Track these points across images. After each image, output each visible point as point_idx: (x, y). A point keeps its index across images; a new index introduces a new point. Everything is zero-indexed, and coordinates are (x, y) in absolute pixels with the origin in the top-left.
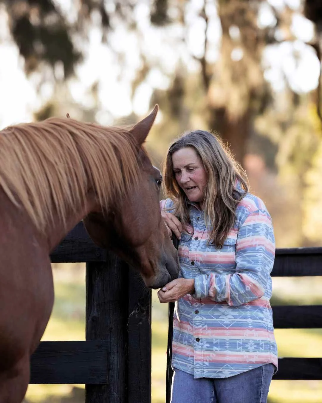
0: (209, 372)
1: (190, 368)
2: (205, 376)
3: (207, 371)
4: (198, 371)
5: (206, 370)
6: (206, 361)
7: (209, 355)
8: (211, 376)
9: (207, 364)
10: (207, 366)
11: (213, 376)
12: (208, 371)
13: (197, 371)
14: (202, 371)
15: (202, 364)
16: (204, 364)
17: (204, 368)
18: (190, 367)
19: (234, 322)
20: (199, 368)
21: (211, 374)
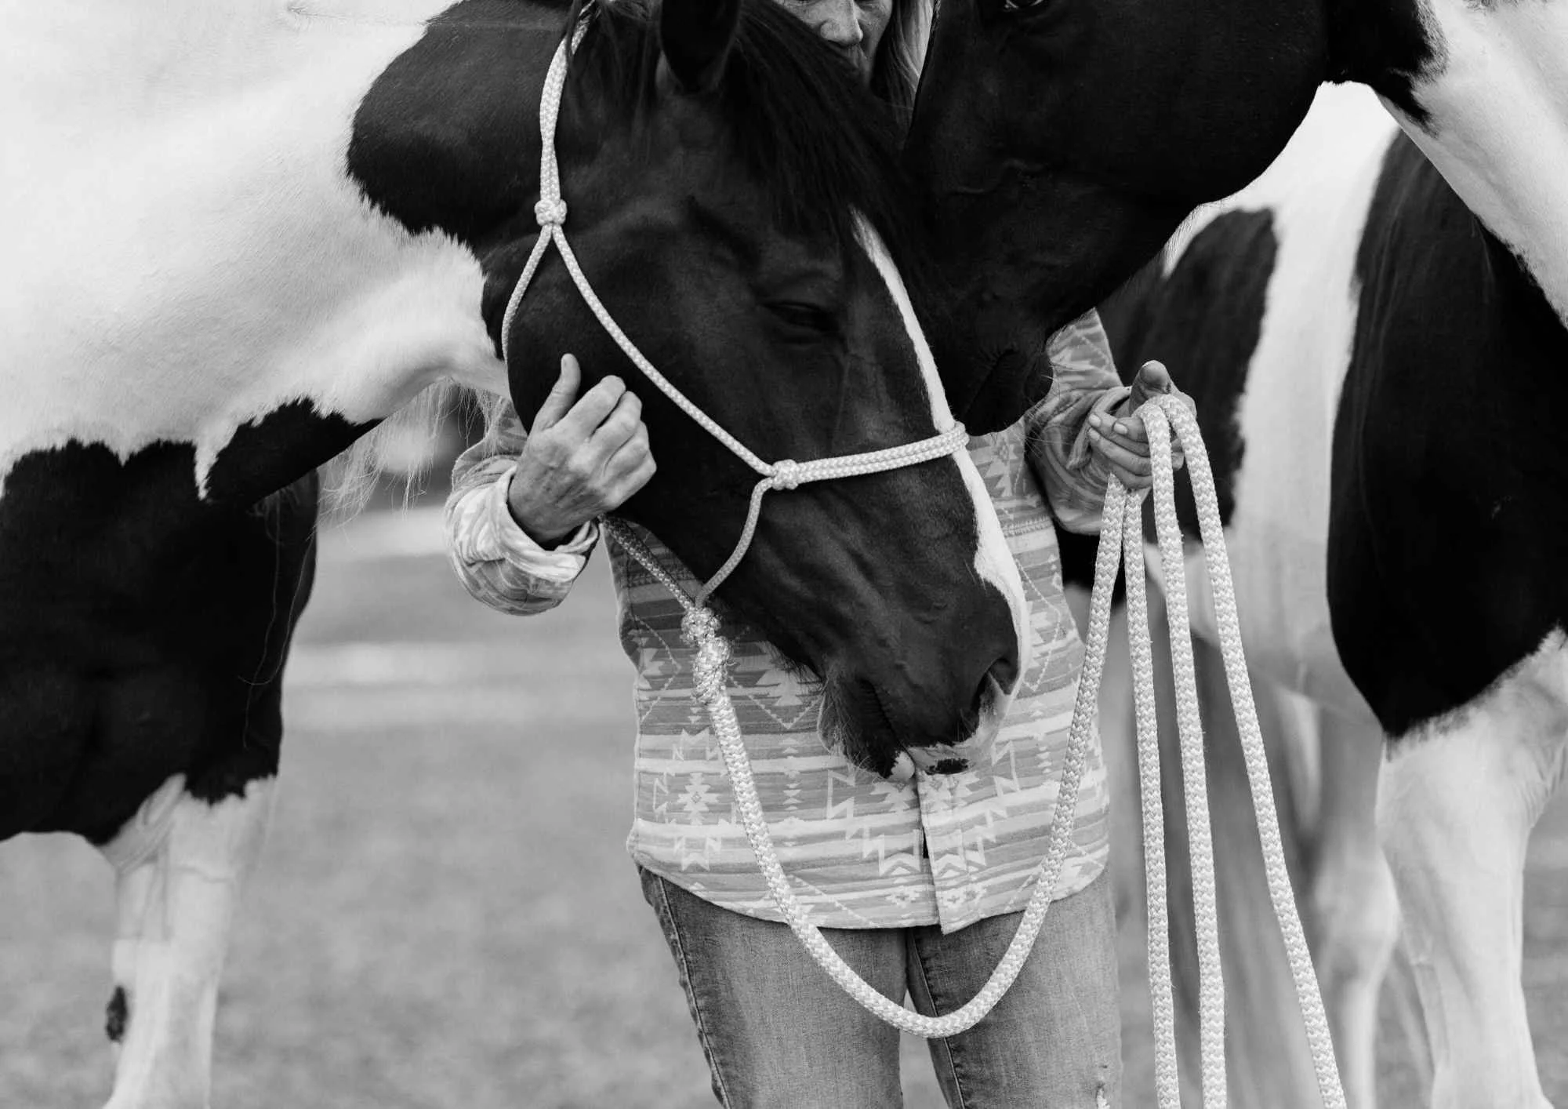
0: (991, 891)
1: (904, 905)
2: (985, 911)
3: (984, 888)
4: (954, 900)
5: (981, 884)
6: (974, 848)
7: (982, 821)
8: (1004, 905)
9: (978, 857)
10: (981, 868)
11: (1012, 902)
12: (989, 888)
13: (949, 900)
14: (968, 894)
15: (964, 867)
16: (969, 863)
17: (974, 878)
18: (903, 898)
19: (1048, 658)
20: (956, 887)
21: (1002, 897)
